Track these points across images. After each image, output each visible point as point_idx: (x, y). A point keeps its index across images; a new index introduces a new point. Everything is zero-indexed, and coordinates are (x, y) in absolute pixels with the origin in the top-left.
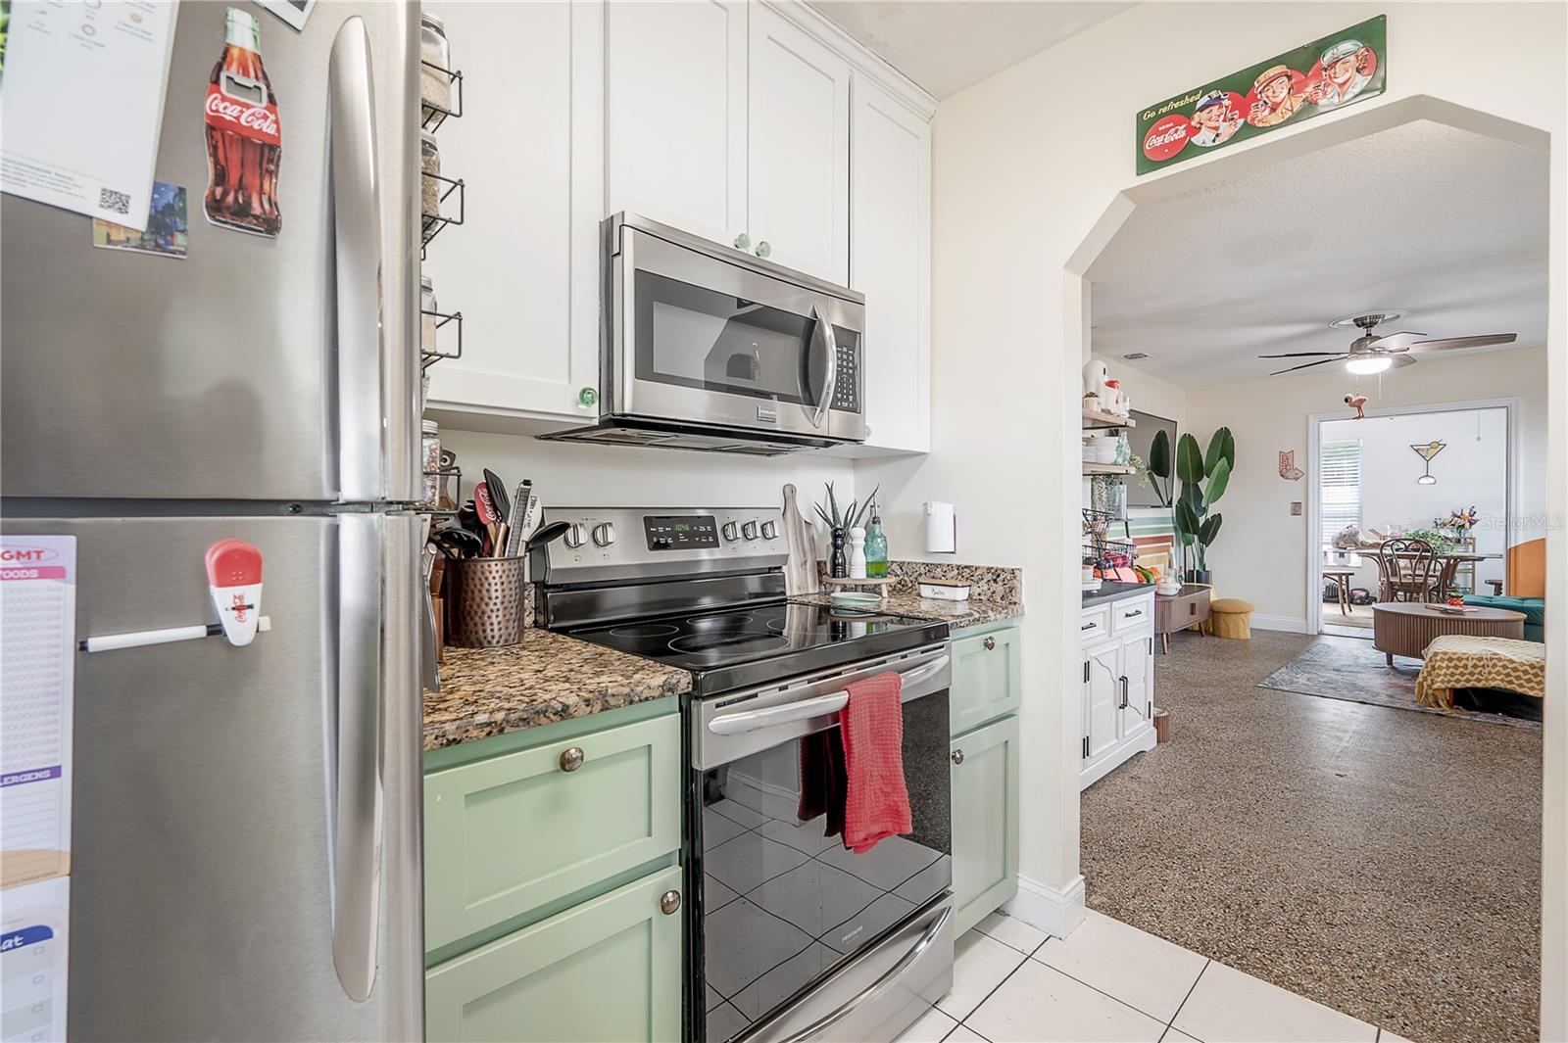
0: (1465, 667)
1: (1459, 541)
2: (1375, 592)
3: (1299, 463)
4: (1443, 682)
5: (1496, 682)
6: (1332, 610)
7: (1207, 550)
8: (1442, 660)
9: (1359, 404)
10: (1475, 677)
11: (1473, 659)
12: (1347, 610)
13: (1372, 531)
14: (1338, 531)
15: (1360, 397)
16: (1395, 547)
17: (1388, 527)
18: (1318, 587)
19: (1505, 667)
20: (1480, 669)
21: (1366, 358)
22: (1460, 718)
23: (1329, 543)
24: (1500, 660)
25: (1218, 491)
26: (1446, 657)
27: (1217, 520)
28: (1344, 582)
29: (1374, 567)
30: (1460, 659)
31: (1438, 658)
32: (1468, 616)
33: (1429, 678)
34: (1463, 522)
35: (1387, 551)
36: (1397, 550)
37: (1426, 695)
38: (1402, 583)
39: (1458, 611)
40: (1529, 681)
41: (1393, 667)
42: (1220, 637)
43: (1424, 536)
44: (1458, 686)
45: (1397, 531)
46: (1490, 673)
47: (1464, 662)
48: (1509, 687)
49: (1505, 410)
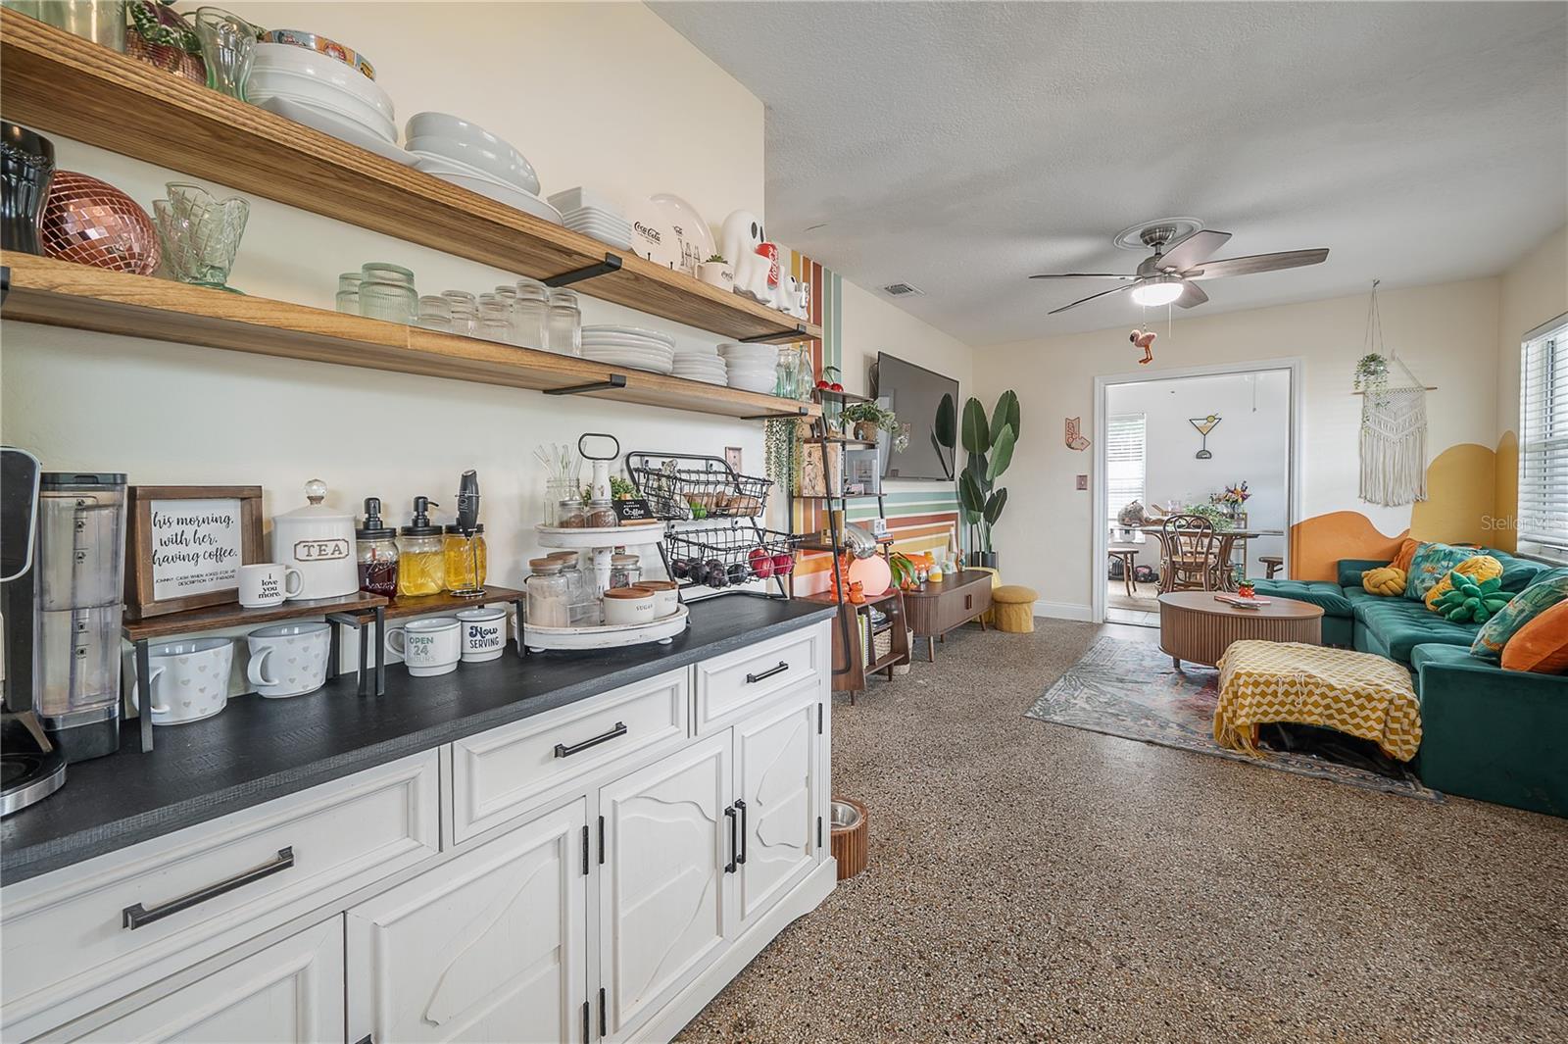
0: (1275, 694)
1: (1232, 517)
2: (1158, 570)
3: (1084, 431)
4: (1247, 715)
5: (1314, 718)
6: (1117, 590)
7: (992, 529)
8: (1246, 685)
9: (1145, 343)
10: (1287, 707)
11: (1284, 683)
12: (1132, 589)
13: (1154, 506)
14: (1123, 507)
15: (1147, 334)
16: (1177, 523)
17: (1169, 502)
18: (1103, 566)
19: (1324, 696)
20: (1293, 697)
21: (1154, 283)
22: (1269, 768)
23: (1115, 520)
24: (1317, 685)
25: (1004, 463)
26: (1251, 680)
27: (1002, 494)
28: (1129, 561)
29: (1156, 543)
30: (1268, 684)
31: (1241, 682)
32: (1263, 613)
33: (1230, 709)
34: (1236, 497)
35: (1170, 528)
36: (1179, 527)
37: (1227, 730)
38: (1184, 563)
39: (1252, 605)
40: (1353, 715)
41: (1181, 673)
42: (1001, 630)
43: (1204, 511)
44: (1266, 720)
45: (1177, 507)
46: (1305, 704)
47: (1273, 687)
48: (1329, 722)
49: (1287, 372)
